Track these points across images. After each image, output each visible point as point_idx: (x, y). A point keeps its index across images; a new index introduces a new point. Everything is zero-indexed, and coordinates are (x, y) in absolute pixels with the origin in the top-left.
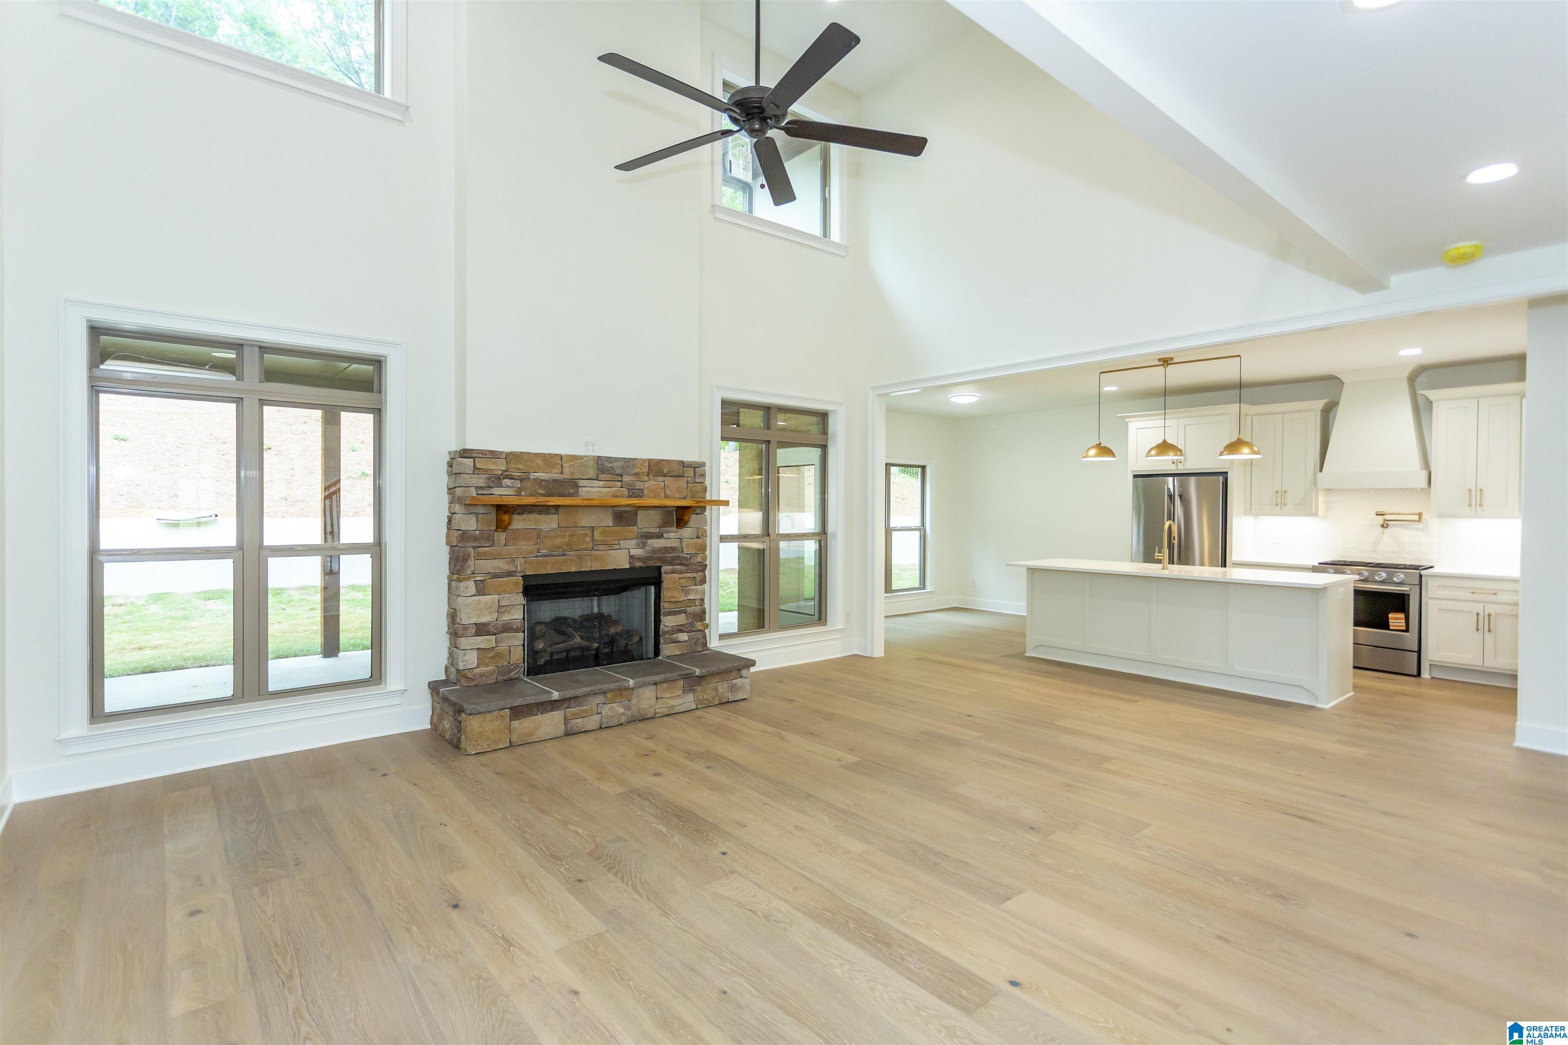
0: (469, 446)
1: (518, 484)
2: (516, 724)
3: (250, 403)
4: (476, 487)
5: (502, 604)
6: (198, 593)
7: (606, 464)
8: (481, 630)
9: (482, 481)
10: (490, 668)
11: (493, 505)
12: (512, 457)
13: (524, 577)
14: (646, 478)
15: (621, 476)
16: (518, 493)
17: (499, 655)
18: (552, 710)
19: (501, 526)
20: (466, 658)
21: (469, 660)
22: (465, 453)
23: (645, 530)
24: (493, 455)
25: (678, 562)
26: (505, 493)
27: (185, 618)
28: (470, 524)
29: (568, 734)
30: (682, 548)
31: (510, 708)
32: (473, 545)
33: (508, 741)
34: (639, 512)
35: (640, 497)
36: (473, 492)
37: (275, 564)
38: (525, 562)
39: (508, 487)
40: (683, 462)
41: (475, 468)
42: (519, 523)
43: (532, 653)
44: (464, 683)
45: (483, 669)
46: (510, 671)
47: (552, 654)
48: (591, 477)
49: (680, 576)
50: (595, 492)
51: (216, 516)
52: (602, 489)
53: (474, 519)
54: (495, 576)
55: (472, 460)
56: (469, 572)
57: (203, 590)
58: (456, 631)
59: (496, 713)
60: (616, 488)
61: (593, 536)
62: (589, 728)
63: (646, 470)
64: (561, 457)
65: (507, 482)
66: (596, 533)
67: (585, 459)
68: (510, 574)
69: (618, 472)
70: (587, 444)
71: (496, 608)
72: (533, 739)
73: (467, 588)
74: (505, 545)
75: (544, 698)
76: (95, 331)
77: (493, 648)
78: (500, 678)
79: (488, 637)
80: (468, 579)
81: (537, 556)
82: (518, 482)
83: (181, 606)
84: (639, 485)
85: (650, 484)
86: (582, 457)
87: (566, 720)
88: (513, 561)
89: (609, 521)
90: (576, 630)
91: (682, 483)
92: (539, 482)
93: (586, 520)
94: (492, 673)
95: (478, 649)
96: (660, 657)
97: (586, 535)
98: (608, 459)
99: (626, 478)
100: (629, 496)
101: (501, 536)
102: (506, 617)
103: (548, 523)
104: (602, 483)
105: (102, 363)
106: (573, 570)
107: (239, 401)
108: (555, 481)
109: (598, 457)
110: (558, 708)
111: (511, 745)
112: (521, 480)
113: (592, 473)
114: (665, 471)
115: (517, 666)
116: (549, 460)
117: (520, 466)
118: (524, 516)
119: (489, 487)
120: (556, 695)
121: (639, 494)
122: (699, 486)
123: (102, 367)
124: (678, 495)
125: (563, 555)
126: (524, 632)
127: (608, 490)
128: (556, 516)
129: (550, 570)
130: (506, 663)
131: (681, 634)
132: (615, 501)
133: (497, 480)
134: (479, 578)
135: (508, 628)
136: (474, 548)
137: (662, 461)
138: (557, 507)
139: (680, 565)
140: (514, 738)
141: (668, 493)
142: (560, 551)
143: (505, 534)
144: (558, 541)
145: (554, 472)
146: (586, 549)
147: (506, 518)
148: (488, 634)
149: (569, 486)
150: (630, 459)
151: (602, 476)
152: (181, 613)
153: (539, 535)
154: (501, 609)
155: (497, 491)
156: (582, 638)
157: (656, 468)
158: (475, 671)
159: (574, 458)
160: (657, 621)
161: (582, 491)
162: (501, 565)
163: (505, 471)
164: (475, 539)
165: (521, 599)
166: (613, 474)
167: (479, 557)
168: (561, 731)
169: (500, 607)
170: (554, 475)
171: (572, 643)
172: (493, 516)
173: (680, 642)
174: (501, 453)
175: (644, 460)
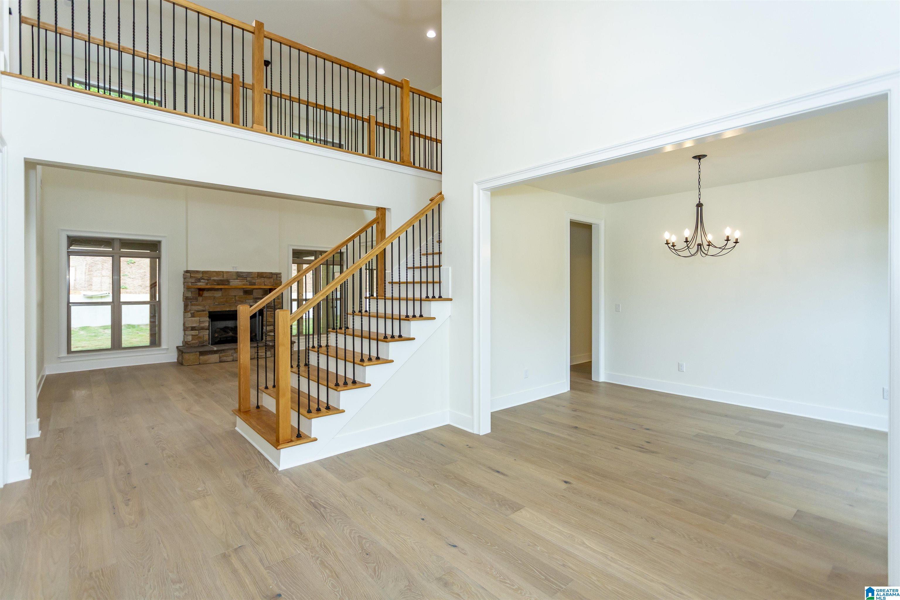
0: (189, 269)
1: (207, 281)
2: (201, 357)
3: (116, 257)
4: (191, 283)
5: (201, 320)
6: (101, 327)
7: (240, 274)
8: (193, 329)
9: (194, 280)
10: (196, 341)
11: (197, 288)
12: (204, 272)
13: (209, 312)
14: (257, 279)
15: (246, 278)
16: (207, 284)
17: (200, 337)
18: (214, 354)
19: (200, 295)
20: (188, 337)
21: (190, 338)
22: (187, 272)
23: (256, 296)
24: (197, 272)
25: (270, 308)
26: (201, 284)
27: (95, 336)
28: (189, 295)
29: (220, 362)
30: (272, 303)
31: (199, 352)
32: (190, 301)
33: (199, 363)
34: (254, 290)
35: (255, 285)
36: (190, 284)
37: (124, 307)
38: (209, 307)
39: (203, 282)
40: (272, 273)
41: (191, 276)
42: (206, 294)
43: (213, 338)
44: (187, 346)
45: (194, 342)
46: (204, 343)
47: (220, 338)
48: (234, 278)
49: (271, 313)
50: (236, 284)
51: (109, 293)
52: (239, 283)
53: (190, 293)
54: (198, 311)
55: (189, 274)
56: (188, 310)
57: (103, 325)
58: (185, 329)
59: (194, 353)
60: (245, 282)
61: (235, 298)
62: (229, 360)
63: (256, 276)
64: (223, 272)
65: (202, 281)
66: (237, 298)
67: (232, 272)
68: (204, 311)
69: (245, 277)
70: (233, 267)
71: (198, 322)
72: (207, 362)
73: (188, 315)
74: (202, 301)
75: (211, 349)
76: (69, 237)
77: (197, 335)
78: (200, 345)
79: (196, 331)
80: (188, 312)
81: (213, 305)
82: (207, 280)
83: (94, 331)
84: (254, 281)
85: (258, 281)
86: (231, 272)
87: (220, 358)
88: (205, 306)
89: (242, 294)
90: (231, 331)
91: (272, 280)
92: (214, 280)
93: (233, 293)
94: (197, 343)
95: (192, 335)
96: (263, 341)
97: (232, 298)
98: (241, 272)
99: (248, 279)
100: (250, 285)
101: (200, 299)
102: (202, 325)
103: (218, 294)
104: (238, 281)
105: (71, 247)
106: (228, 310)
107: (112, 256)
108: (221, 280)
109: (237, 272)
110: (217, 353)
111: (200, 364)
112: (208, 280)
113: (235, 277)
114: (264, 276)
115: (206, 341)
116: (218, 273)
117: (207, 275)
118: (209, 292)
119: (196, 282)
120: (215, 349)
121: (254, 284)
122: (278, 281)
123: (71, 248)
124: (270, 284)
125: (224, 305)
126: (209, 330)
127: (241, 283)
128: (221, 292)
129: (218, 310)
130: (202, 340)
131: (271, 333)
132: (244, 287)
133: (199, 280)
134: (192, 312)
135: (203, 329)
136: (190, 302)
137: (263, 272)
138: (221, 289)
139: (270, 309)
140: (201, 362)
141: (266, 283)
142: (223, 304)
143: (202, 298)
144: (222, 300)
145: (220, 277)
146: (233, 303)
147: (201, 292)
148: (196, 330)
149: (227, 282)
150: (250, 272)
151: (239, 278)
152: (94, 334)
153: (214, 298)
154: (200, 322)
155: (199, 284)
156: (233, 333)
157: (261, 275)
158: (191, 342)
159: (227, 272)
160: (262, 329)
161: (231, 284)
162: (200, 308)
163: (202, 277)
164: (191, 299)
165: (208, 319)
166: (243, 277)
167: (192, 305)
168: (218, 360)
169: (200, 321)
170: (220, 278)
171: (228, 335)
172: (197, 292)
173: (270, 336)
174: (200, 271)
175: (255, 273)
